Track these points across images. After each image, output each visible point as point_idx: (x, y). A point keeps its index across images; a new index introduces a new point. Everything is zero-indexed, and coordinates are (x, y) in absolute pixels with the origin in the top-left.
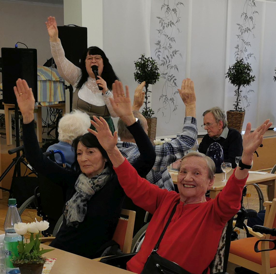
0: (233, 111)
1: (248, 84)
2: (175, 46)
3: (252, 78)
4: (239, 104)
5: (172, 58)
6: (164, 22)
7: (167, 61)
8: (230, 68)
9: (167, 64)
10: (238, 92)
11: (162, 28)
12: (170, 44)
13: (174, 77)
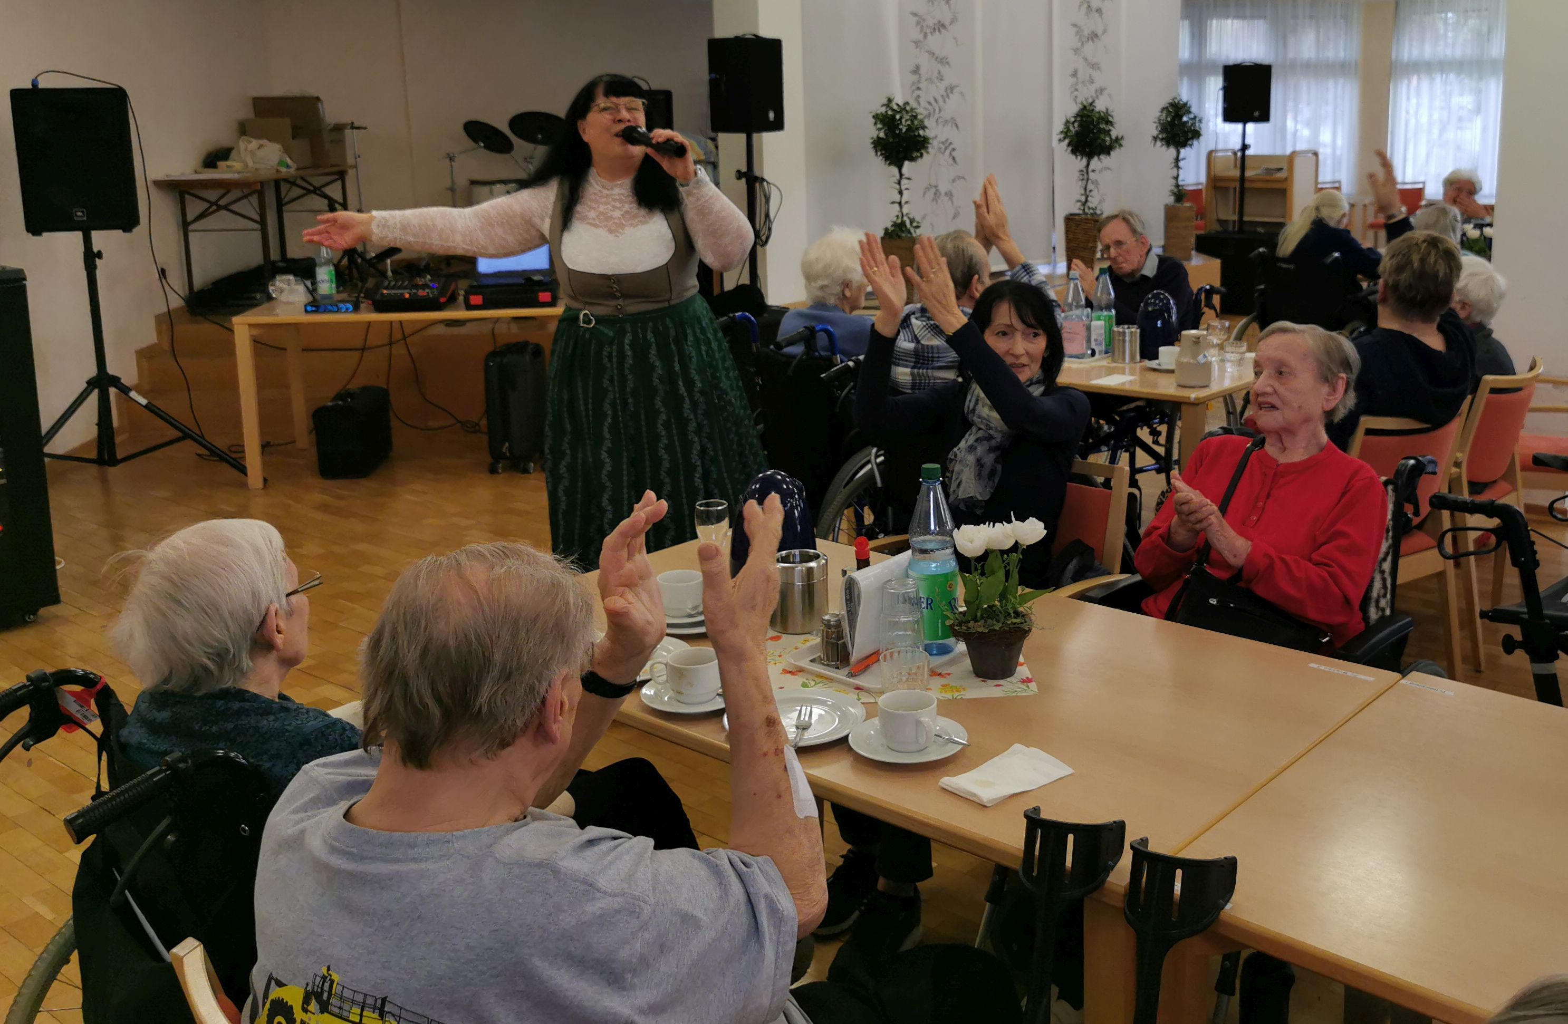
0: (1079, 215)
1: (1109, 154)
2: (950, 77)
3: (1118, 141)
4: (1089, 199)
5: (944, 101)
6: (924, 25)
7: (934, 110)
8: (1067, 122)
9: (936, 116)
10: (1087, 173)
11: (921, 37)
12: (939, 72)
13: (951, 143)
